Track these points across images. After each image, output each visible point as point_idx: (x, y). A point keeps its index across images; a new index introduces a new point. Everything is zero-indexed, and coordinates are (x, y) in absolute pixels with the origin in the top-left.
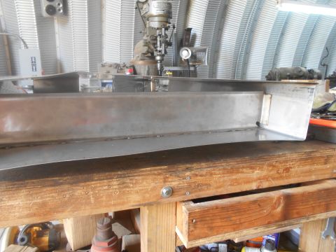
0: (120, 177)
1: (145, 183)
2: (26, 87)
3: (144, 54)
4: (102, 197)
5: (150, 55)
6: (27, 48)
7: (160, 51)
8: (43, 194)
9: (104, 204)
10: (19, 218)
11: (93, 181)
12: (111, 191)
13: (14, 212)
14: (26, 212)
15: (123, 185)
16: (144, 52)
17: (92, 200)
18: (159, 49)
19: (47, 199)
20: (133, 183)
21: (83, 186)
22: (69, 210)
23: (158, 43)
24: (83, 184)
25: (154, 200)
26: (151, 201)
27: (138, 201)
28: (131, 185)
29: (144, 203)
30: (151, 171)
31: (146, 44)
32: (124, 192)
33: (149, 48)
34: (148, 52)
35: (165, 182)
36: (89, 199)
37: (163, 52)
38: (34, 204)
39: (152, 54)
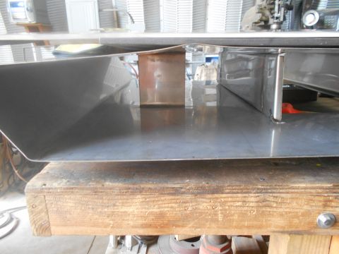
0: (260, 191)
1: (294, 204)
2: (132, 62)
3: (256, 23)
4: (232, 215)
5: (263, 23)
6: (134, 22)
7: (277, 18)
8: (160, 202)
9: (235, 224)
10: (133, 227)
11: (223, 193)
12: (246, 208)
13: (128, 220)
14: (141, 222)
15: (263, 203)
16: (256, 21)
17: (220, 217)
18: (276, 15)
19: (166, 209)
20: (277, 202)
21: (210, 198)
22: (190, 225)
23: (276, 8)
24: (210, 196)
25: (306, 228)
26: (300, 229)
27: (282, 227)
28: (275, 205)
29: (290, 230)
30: (305, 188)
31: (261, 10)
32: (263, 211)
33: (263, 15)
34: (261, 20)
35: (325, 206)
36: (216, 215)
37: (282, 19)
38: (151, 213)
39: (266, 22)
